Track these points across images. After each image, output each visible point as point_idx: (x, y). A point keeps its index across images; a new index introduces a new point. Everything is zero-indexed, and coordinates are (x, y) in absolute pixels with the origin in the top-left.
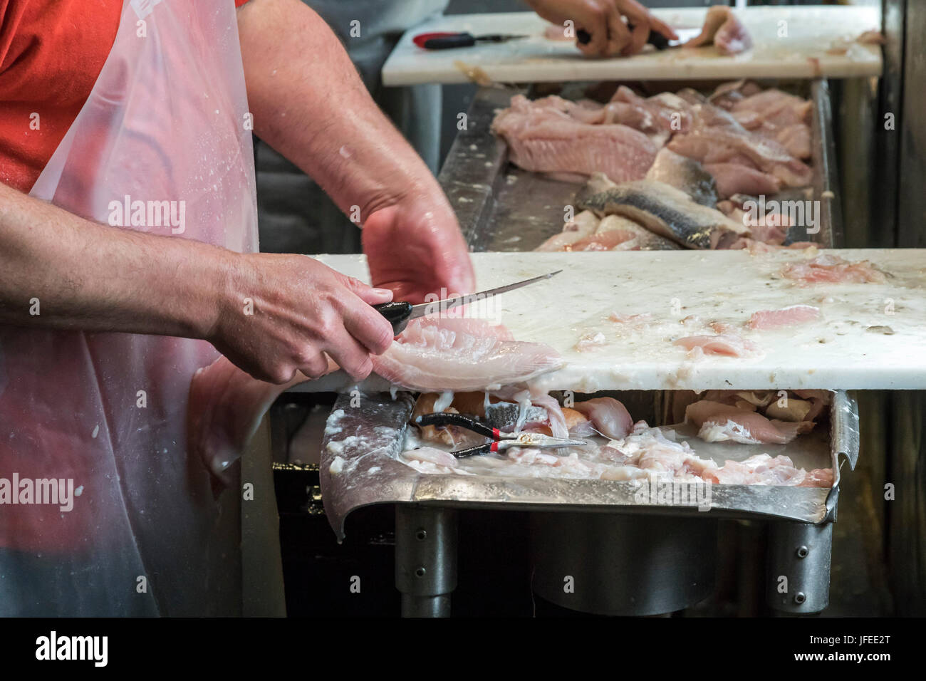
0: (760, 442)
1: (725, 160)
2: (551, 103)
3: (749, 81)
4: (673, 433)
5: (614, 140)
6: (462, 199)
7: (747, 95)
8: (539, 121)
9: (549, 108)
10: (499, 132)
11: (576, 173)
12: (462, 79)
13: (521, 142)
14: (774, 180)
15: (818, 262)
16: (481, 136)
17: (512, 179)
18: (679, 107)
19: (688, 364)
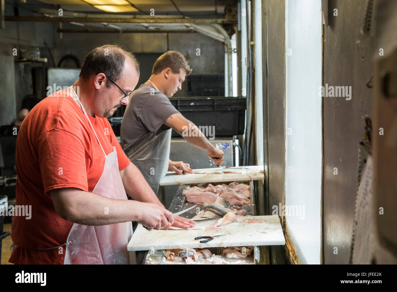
0: (239, 258)
1: (232, 198)
2: (195, 188)
3: (237, 182)
4: (220, 256)
5: (208, 195)
6: (176, 209)
7: (236, 185)
8: (192, 192)
9: (194, 189)
10: (184, 194)
11: (200, 202)
12: (177, 184)
13: (189, 196)
14: (242, 202)
15: (251, 219)
16: (180, 195)
17: (187, 204)
18: (221, 188)
19: (223, 241)
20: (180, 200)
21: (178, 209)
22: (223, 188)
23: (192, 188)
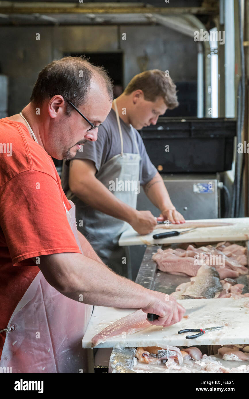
0: (242, 360)
2: (169, 251)
3: (227, 242)
4: (215, 358)
5: (189, 261)
6: (145, 282)
7: (227, 246)
8: (166, 257)
9: (169, 253)
10: (154, 260)
11: (178, 272)
12: (142, 244)
13: (161, 263)
14: (237, 272)
16: (150, 261)
17: (159, 274)
18: (207, 251)
19: (219, 337)
20: (150, 269)
21: (148, 283)
22: (209, 252)
23: (165, 251)
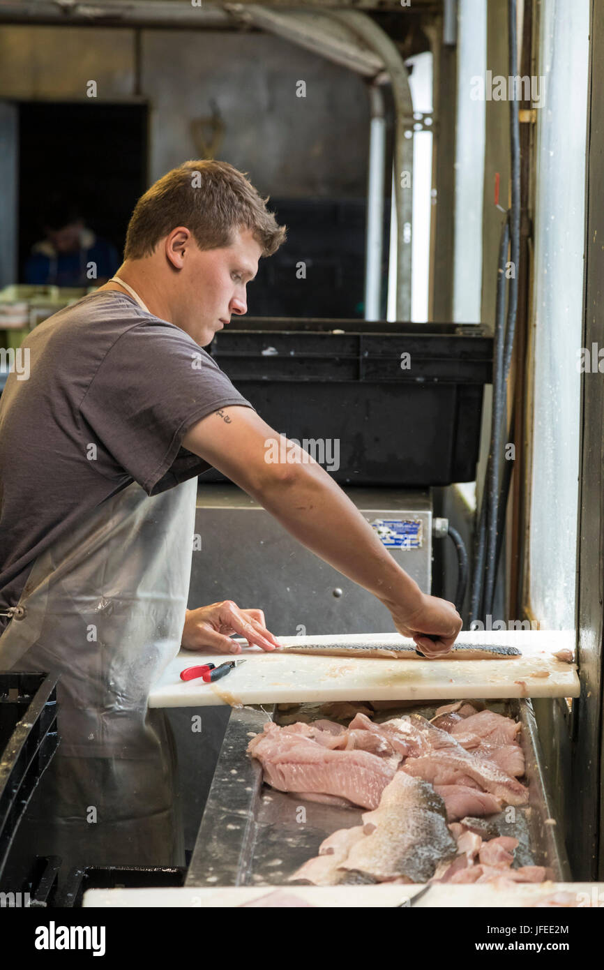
1: (452, 782)
2: (299, 729)
3: (466, 702)
5: (356, 764)
6: (231, 827)
7: (464, 716)
8: (289, 747)
9: (297, 735)
10: (254, 755)
11: (324, 794)
12: (218, 702)
13: (274, 765)
14: (495, 799)
16: (240, 760)
17: (267, 799)
18: (409, 732)
20: (242, 783)
21: (238, 828)
22: (415, 734)
